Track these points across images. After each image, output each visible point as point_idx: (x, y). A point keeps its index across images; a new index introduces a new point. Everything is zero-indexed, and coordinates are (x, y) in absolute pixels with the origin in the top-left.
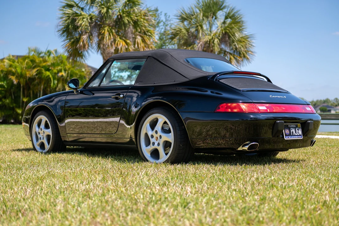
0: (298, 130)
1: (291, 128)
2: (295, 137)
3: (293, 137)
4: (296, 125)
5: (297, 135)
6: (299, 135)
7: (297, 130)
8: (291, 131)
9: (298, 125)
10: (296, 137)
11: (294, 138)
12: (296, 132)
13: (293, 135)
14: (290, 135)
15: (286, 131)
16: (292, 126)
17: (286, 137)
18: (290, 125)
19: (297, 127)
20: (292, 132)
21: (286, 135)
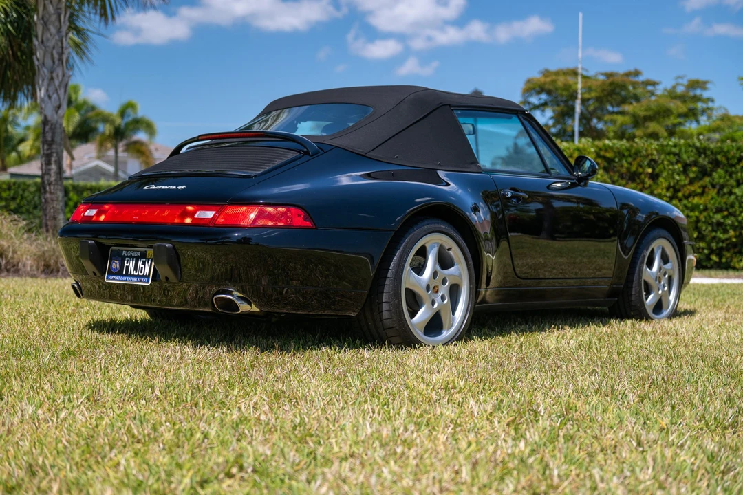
0: (144, 263)
1: (127, 259)
2: (131, 279)
3: (125, 278)
4: (141, 252)
5: (138, 276)
6: (144, 276)
7: (140, 263)
8: (126, 265)
9: (148, 252)
10: (135, 279)
11: (130, 281)
12: (136, 269)
13: (126, 275)
14: (119, 273)
15: (114, 264)
16: (131, 254)
17: (109, 277)
18: (127, 251)
19: (143, 255)
20: (127, 267)
21: (111, 273)
